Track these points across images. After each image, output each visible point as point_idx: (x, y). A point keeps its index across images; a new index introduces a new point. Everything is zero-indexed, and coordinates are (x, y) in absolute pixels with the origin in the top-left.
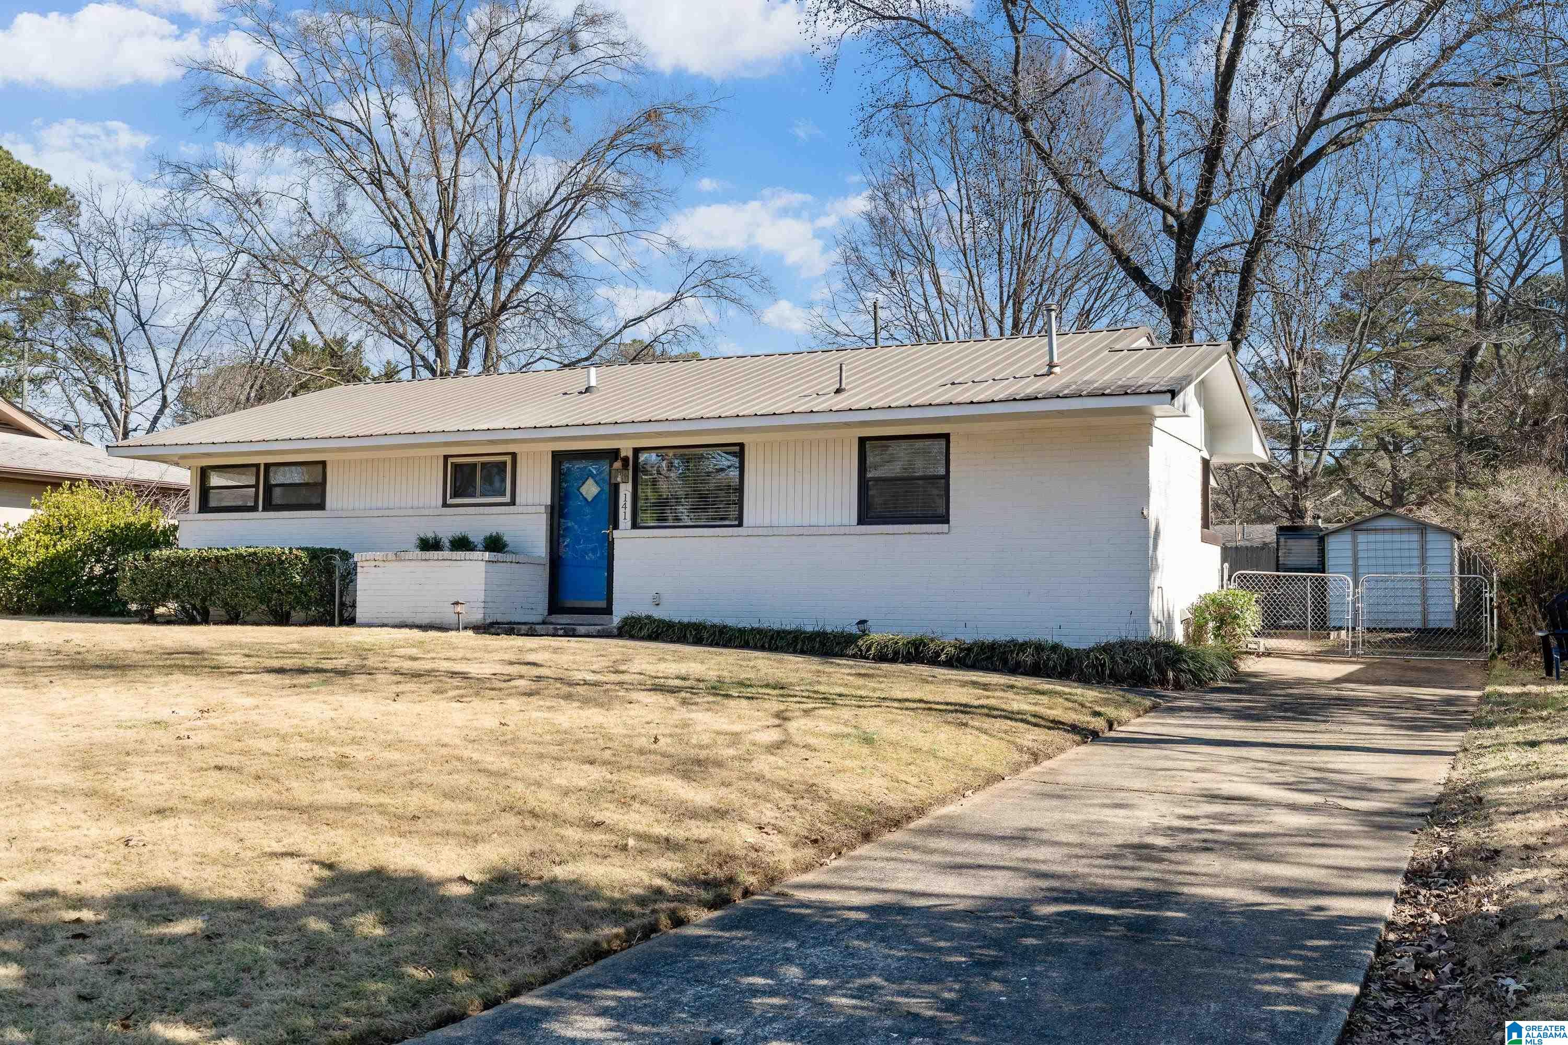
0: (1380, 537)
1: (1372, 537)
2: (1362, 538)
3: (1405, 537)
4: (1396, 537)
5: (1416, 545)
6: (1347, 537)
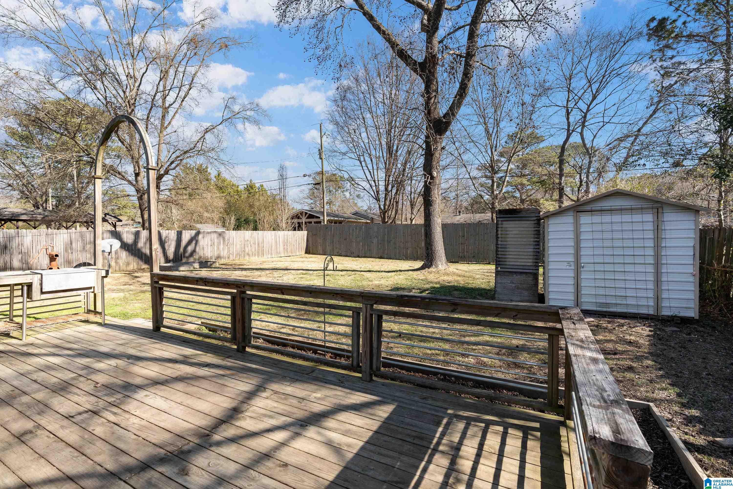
0: (607, 218)
1: (597, 219)
2: (585, 219)
3: (637, 217)
4: (627, 218)
5: (650, 226)
6: (569, 219)
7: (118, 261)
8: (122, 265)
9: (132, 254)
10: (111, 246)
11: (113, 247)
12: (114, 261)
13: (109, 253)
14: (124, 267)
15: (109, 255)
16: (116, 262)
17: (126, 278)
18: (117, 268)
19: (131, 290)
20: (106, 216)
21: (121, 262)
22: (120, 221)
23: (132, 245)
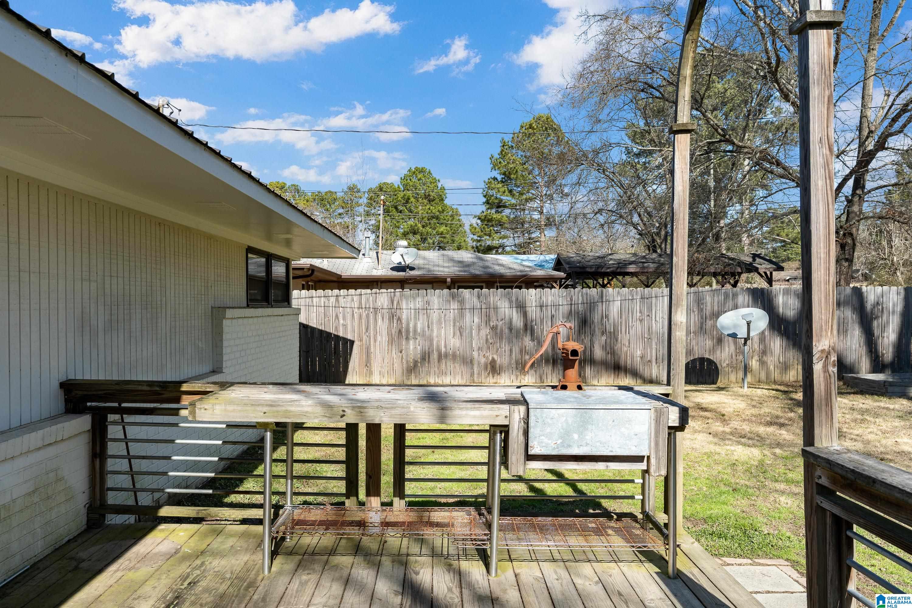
7: (765, 358)
8: (772, 367)
9: (794, 345)
10: (749, 324)
11: (752, 325)
12: (756, 358)
13: (746, 340)
14: (776, 375)
15: (745, 344)
16: (762, 363)
17: (777, 404)
18: (763, 376)
19: (779, 445)
20: (754, 260)
21: (772, 361)
22: (781, 269)
23: (794, 323)
